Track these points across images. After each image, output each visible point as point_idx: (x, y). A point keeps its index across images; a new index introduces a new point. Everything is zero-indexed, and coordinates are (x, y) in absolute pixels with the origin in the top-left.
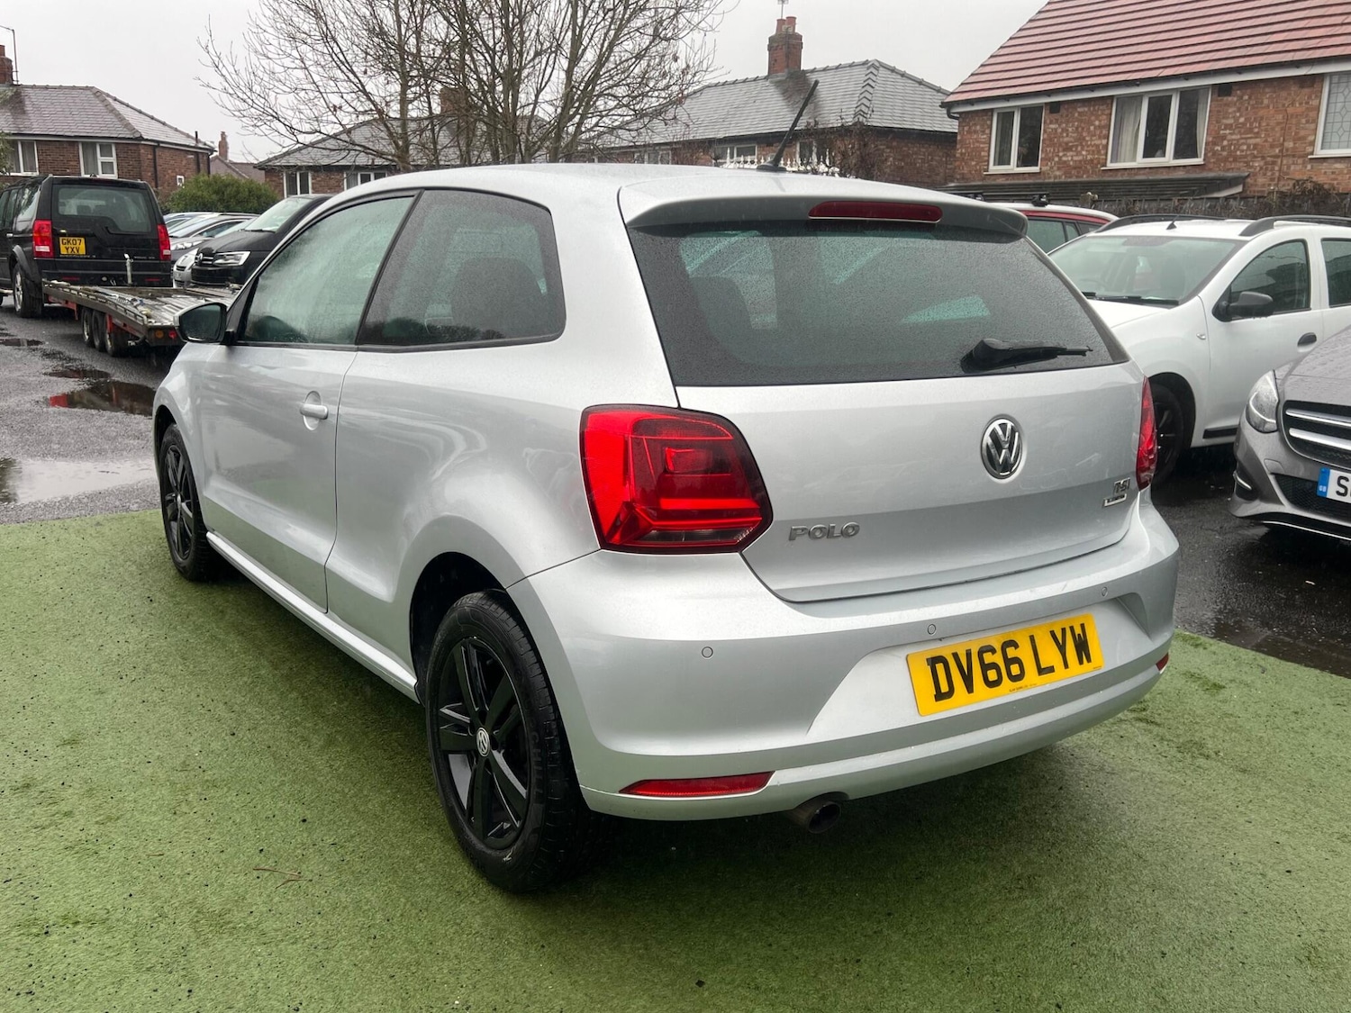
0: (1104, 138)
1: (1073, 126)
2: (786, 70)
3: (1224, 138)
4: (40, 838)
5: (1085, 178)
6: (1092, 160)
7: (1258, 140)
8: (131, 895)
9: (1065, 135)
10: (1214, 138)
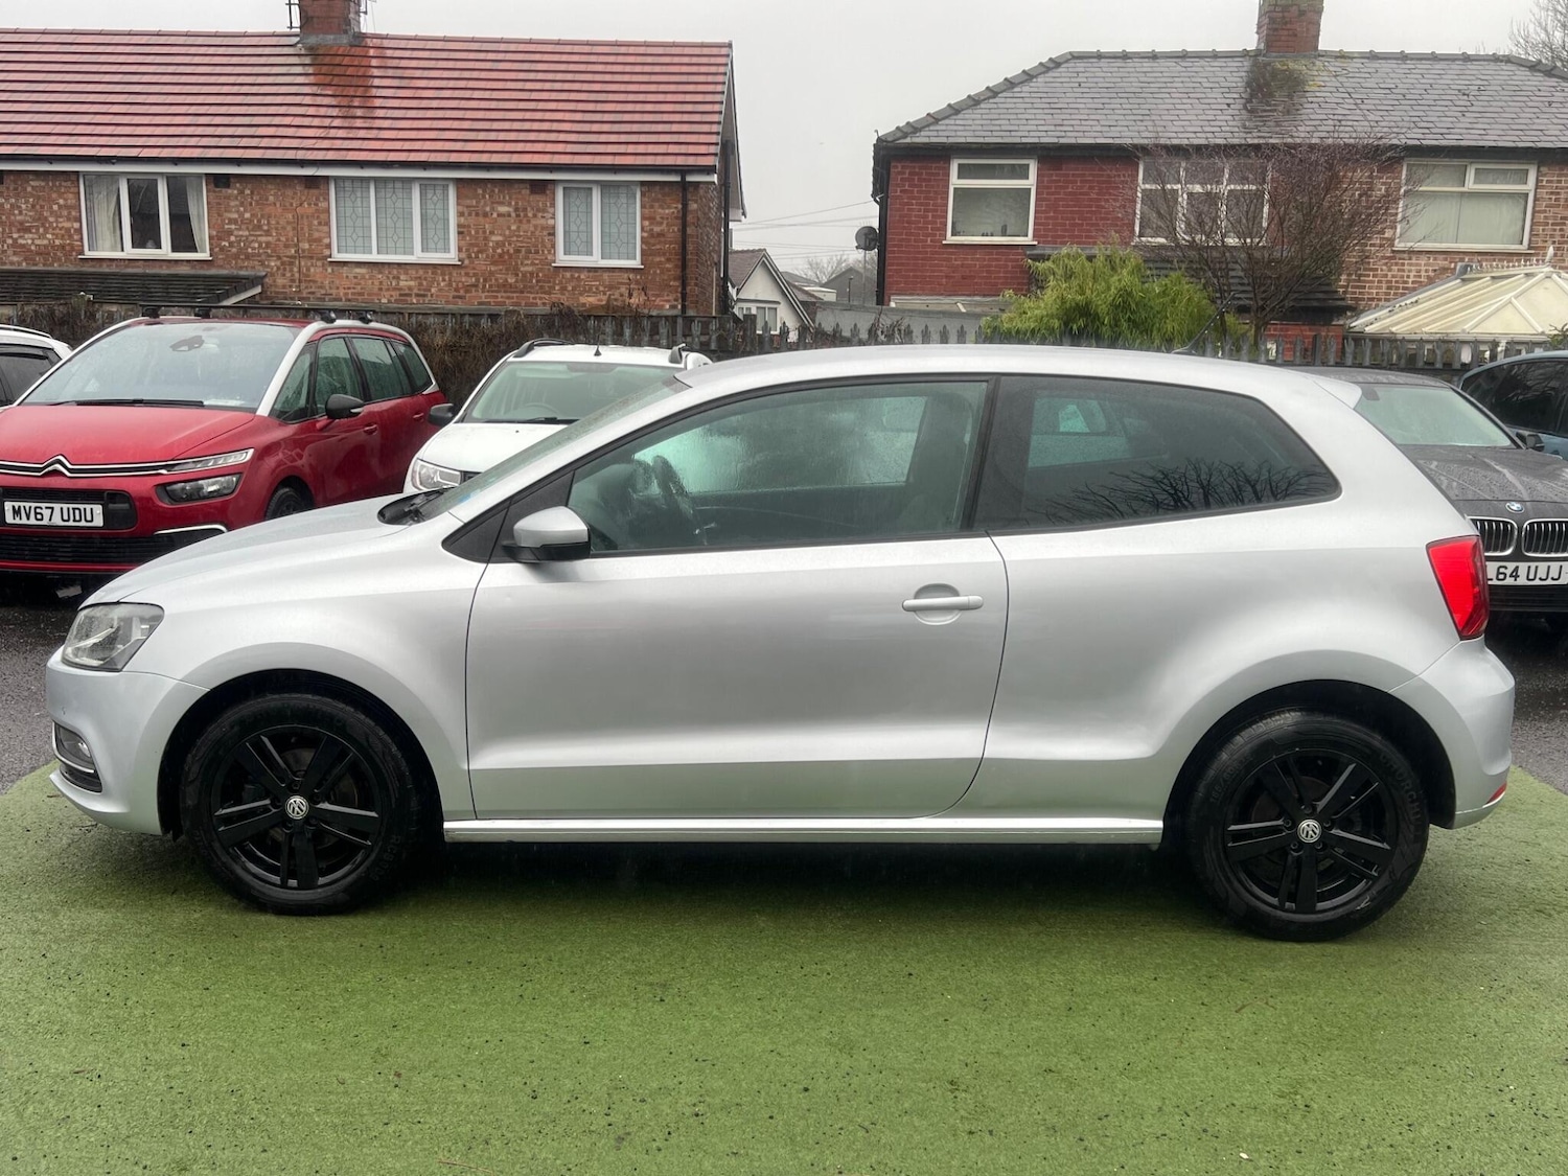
0: (76, 221)
1: (26, 202)
3: (230, 233)
5: (56, 267)
6: (63, 247)
7: (270, 239)
9: (16, 212)
10: (218, 232)
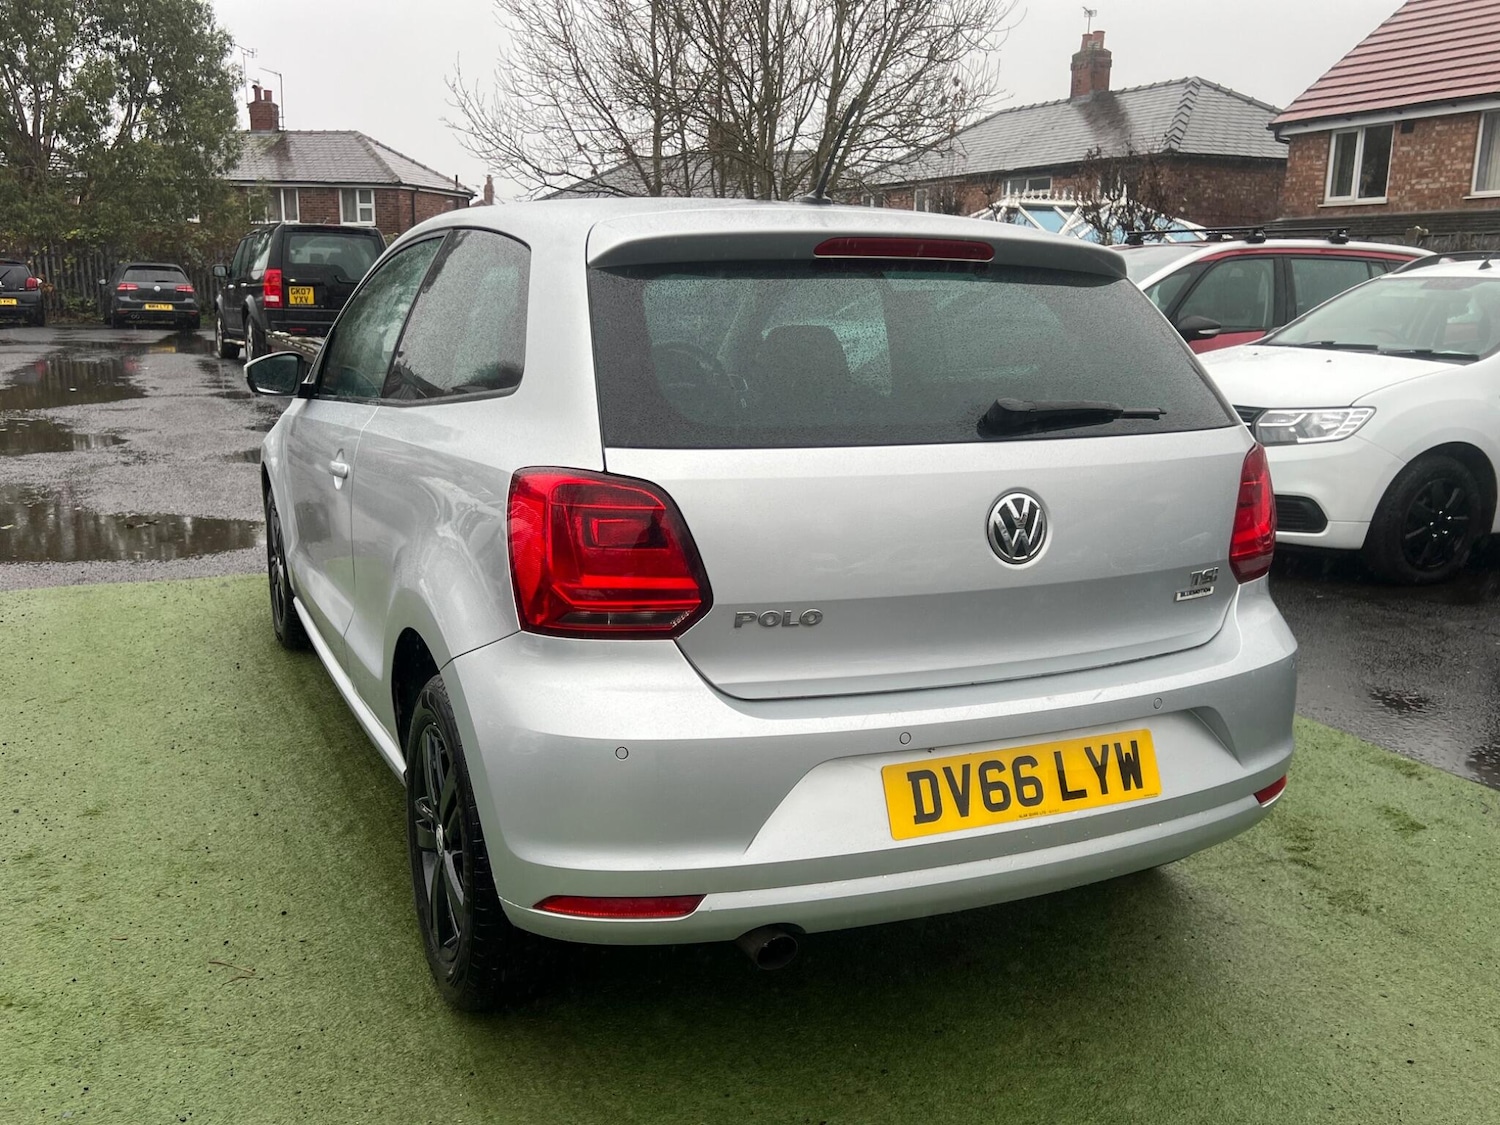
0: (1468, 162)
1: (1429, 148)
2: (1091, 92)
4: (16, 912)
5: (1443, 209)
6: (1452, 188)
8: (74, 980)
9: (1419, 158)
